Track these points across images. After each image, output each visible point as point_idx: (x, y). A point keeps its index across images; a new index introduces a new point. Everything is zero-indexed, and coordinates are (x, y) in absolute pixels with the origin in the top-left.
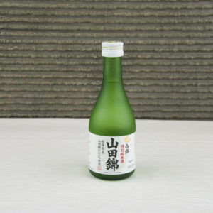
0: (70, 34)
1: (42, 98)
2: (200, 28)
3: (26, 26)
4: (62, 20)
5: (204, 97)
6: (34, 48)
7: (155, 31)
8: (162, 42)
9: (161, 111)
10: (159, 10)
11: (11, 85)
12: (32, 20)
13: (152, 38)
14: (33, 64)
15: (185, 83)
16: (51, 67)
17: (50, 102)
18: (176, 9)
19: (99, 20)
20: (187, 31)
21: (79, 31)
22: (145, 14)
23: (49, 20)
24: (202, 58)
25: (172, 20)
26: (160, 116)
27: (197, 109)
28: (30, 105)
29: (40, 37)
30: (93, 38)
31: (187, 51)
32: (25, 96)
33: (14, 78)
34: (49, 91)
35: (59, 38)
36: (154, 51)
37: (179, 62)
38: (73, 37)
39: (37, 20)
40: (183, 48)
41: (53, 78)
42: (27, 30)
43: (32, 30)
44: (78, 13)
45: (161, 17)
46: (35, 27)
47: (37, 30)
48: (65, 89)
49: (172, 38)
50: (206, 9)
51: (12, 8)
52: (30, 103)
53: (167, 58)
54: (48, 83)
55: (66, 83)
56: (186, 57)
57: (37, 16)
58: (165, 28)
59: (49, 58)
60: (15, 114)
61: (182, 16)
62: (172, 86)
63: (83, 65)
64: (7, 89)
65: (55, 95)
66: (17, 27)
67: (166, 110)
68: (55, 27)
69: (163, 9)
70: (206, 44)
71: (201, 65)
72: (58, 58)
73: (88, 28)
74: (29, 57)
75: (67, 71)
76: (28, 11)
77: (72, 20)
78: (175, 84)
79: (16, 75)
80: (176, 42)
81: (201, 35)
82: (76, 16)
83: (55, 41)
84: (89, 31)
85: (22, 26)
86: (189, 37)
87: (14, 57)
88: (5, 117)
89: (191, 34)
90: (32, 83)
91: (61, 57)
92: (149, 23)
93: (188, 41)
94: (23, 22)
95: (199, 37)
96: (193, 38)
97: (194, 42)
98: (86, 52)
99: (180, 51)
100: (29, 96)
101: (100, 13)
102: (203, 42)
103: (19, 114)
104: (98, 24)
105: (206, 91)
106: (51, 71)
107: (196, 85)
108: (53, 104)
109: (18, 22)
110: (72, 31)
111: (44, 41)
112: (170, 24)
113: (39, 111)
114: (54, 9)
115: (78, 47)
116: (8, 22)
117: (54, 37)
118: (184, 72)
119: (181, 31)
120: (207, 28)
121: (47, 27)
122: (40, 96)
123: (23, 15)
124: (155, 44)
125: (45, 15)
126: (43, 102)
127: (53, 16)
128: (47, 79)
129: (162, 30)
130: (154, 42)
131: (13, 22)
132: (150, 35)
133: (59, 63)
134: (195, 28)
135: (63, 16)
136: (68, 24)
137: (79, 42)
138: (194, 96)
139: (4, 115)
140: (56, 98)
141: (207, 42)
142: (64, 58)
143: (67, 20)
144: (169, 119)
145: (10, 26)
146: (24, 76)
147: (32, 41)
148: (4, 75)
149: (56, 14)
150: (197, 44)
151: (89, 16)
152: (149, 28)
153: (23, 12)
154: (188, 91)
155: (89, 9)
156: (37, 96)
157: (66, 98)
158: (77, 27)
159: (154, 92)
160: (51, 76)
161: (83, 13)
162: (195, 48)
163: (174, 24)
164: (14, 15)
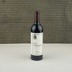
0: (25, 23)
1: (18, 39)
2: (56, 22)
3: (15, 22)
4: (23, 20)
5: (57, 38)
6: (17, 27)
7: (45, 22)
8: (47, 25)
9: (47, 41)
10: (46, 18)
11: (11, 36)
12: (16, 20)
13: (45, 24)
14: (16, 31)
15: (53, 35)
16: (21, 31)
17: (20, 40)
18: (50, 17)
19: (32, 20)
20: (53, 22)
21: (27, 23)
22: (43, 19)
23: (20, 20)
24: (57, 29)
25: (49, 20)
26: (47, 42)
27: (55, 41)
28: (15, 40)
29: (18, 24)
30: (31, 24)
31: (53, 27)
32: (14, 38)
33: (12, 34)
34: (20, 37)
35: (22, 24)
36: (45, 27)
37: (51, 30)
38: (26, 24)
39: (17, 20)
40: (52, 26)
41: (21, 34)
42: (15, 23)
43: (16, 23)
44: (27, 18)
45: (47, 19)
46: (17, 22)
47: (17, 23)
48: (24, 36)
49: (50, 24)
50: (57, 17)
51: (11, 18)
52: (16, 40)
53: (48, 29)
54: (20, 35)
55: (24, 35)
56: (53, 28)
57: (17, 19)
58: (48, 22)
59: (20, 29)
60: (12, 43)
61: (52, 19)
62: (49, 35)
63: (28, 31)
64: (10, 37)
65: (22, 38)
66: (13, 22)
67: (48, 41)
68: (21, 22)
69: (47, 17)
70: (57, 26)
71: (56, 30)
72: (22, 29)
73: (29, 22)
74: (15, 29)
75: (24, 32)
76: (15, 18)
77: (26, 20)
78: (50, 35)
79: (12, 33)
80: (50, 25)
81: (56, 23)
82: (26, 19)
83: (22, 25)
84: (30, 23)
85: (14, 22)
86: (53, 24)
87: (12, 29)
88: (10, 43)
89: (54, 23)
90: (16, 35)
91: (23, 29)
92: (44, 21)
93: (53, 25)
94: (14, 21)
95: (56, 24)
96: (54, 24)
97: (54, 25)
98: (29, 27)
99: (51, 27)
100: (15, 38)
101: (32, 18)
102: (56, 25)
103: (13, 43)
104: (32, 21)
105: (58, 36)
106: (21, 32)
107: (55, 35)
108: (21, 40)
109: (13, 21)
110: (26, 23)
111: (19, 25)
112: (49, 21)
113: (18, 42)
114: (21, 18)
115: (27, 27)
116: (11, 21)
117: (21, 24)
118: (52, 32)
119: (51, 22)
120: (58, 22)
121: (20, 22)
122: (18, 38)
123: (14, 19)
124: (45, 26)
125: (19, 19)
126: (19, 40)
127: (21, 19)
128: (20, 34)
129: (47, 22)
130: (45, 25)
131: (12, 21)
132: (44, 23)
133: (22, 30)
134: (55, 22)
135: (24, 19)
136: (25, 21)
137: (27, 25)
138: (55, 38)
139: (9, 43)
140: (22, 39)
141: (58, 25)
142: (24, 29)
143: (25, 20)
144: (49, 43)
145: (11, 22)
146: (14, 33)
147: (16, 25)
148: (9, 33)
149: (22, 19)
150: (55, 25)
151: (30, 19)
152: (44, 22)
153: (14, 18)
154: (53, 36)
155: (30, 17)
156: (17, 38)
157: (24, 38)
158: (27, 22)
159: (45, 37)
160: (20, 33)
161: (28, 18)
162: (55, 26)
163: (50, 21)
164: (12, 19)
